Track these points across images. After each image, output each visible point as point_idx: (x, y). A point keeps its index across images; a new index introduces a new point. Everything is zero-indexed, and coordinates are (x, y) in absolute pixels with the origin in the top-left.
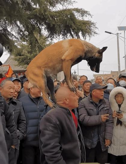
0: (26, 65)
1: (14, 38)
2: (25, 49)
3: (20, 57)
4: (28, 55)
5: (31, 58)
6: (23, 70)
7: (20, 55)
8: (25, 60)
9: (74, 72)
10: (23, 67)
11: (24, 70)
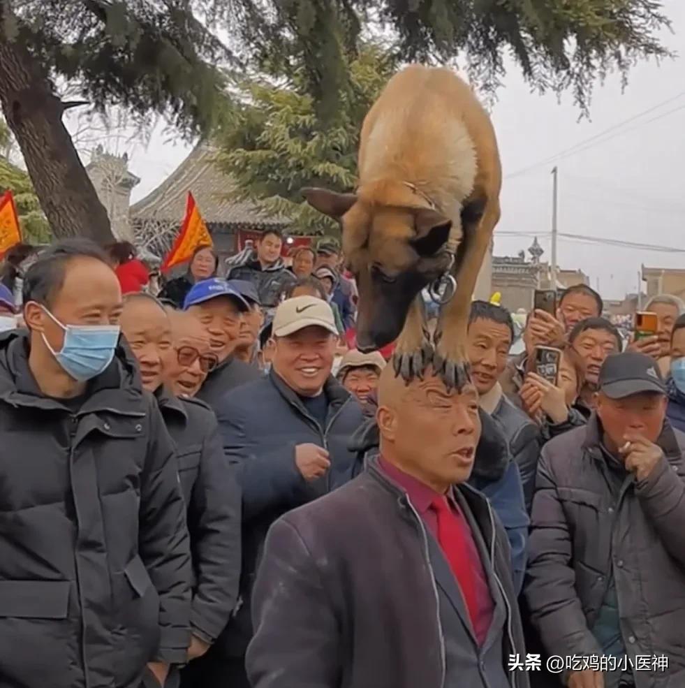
0: (277, 196)
1: (220, 58)
2: (279, 113)
3: (250, 154)
4: (294, 146)
5: (302, 162)
6: (258, 220)
7: (251, 146)
8: (271, 170)
9: (531, 250)
10: (260, 208)
11: (265, 221)
